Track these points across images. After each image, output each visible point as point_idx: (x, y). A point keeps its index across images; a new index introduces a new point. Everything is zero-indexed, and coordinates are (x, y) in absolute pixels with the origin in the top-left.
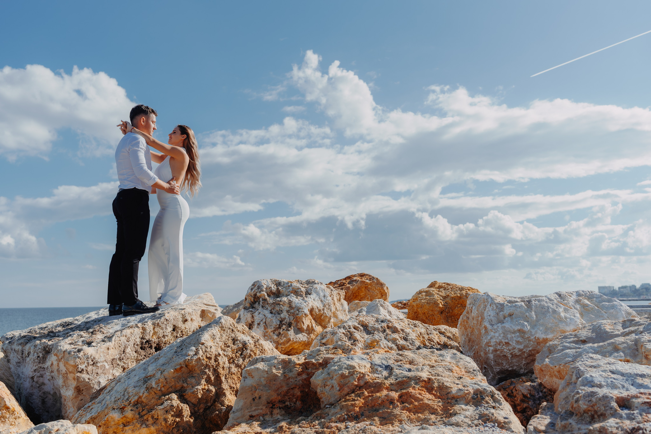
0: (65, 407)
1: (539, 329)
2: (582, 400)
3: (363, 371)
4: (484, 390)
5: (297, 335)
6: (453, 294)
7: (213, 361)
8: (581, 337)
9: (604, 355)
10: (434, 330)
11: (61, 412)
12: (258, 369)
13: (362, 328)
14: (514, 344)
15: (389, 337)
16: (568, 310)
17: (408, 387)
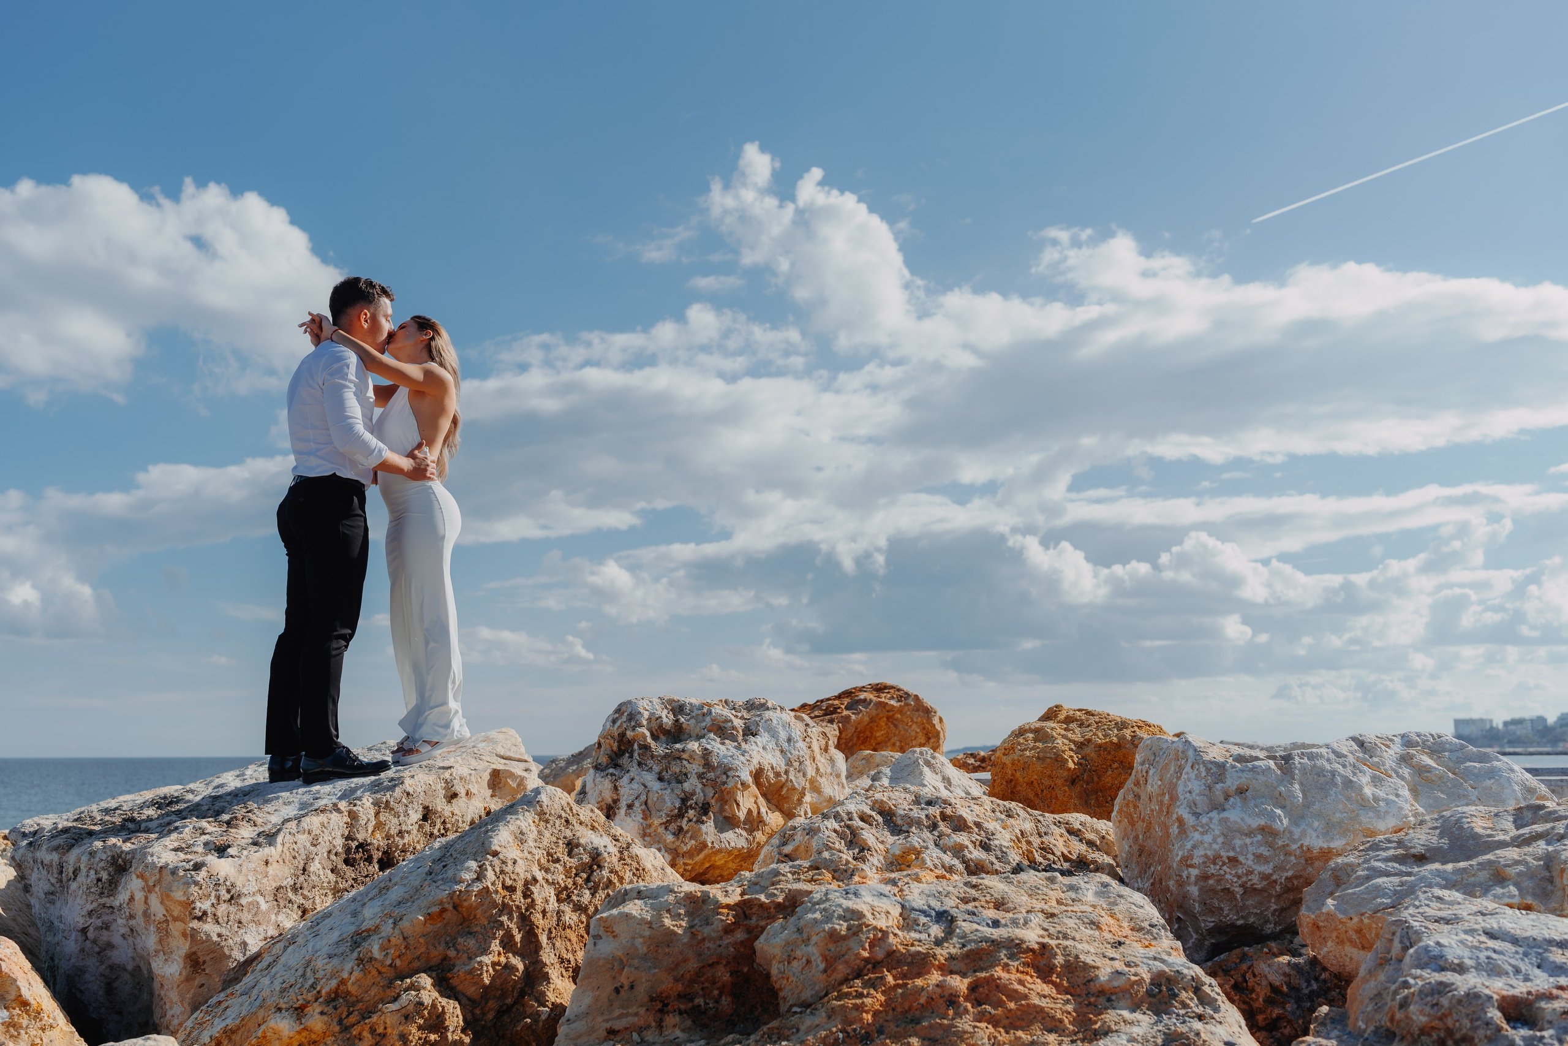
0: (162, 1003)
1: (1310, 825)
2: (1416, 1003)
3: (882, 923)
4: (1177, 974)
5: (721, 833)
6: (1101, 736)
7: (518, 896)
8: (1414, 847)
9: (1470, 890)
10: (1055, 824)
11: (152, 1015)
12: (628, 916)
13: (880, 819)
14: (1250, 863)
15: (945, 841)
16: (1381, 780)
17: (992, 966)
